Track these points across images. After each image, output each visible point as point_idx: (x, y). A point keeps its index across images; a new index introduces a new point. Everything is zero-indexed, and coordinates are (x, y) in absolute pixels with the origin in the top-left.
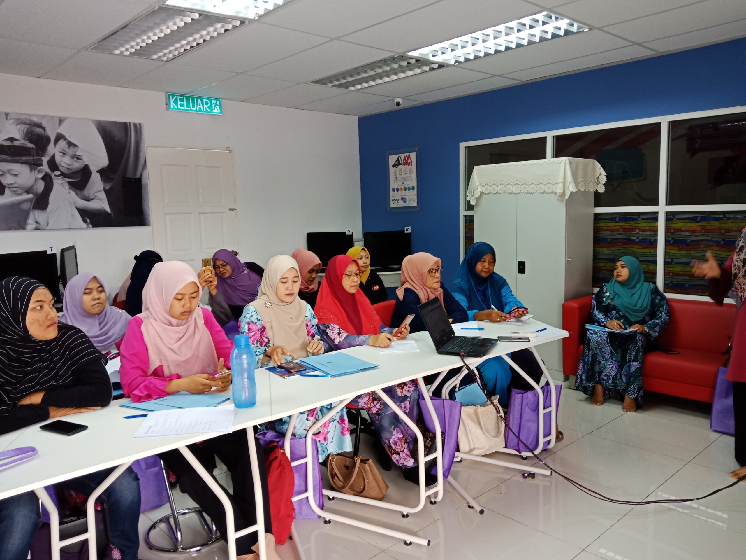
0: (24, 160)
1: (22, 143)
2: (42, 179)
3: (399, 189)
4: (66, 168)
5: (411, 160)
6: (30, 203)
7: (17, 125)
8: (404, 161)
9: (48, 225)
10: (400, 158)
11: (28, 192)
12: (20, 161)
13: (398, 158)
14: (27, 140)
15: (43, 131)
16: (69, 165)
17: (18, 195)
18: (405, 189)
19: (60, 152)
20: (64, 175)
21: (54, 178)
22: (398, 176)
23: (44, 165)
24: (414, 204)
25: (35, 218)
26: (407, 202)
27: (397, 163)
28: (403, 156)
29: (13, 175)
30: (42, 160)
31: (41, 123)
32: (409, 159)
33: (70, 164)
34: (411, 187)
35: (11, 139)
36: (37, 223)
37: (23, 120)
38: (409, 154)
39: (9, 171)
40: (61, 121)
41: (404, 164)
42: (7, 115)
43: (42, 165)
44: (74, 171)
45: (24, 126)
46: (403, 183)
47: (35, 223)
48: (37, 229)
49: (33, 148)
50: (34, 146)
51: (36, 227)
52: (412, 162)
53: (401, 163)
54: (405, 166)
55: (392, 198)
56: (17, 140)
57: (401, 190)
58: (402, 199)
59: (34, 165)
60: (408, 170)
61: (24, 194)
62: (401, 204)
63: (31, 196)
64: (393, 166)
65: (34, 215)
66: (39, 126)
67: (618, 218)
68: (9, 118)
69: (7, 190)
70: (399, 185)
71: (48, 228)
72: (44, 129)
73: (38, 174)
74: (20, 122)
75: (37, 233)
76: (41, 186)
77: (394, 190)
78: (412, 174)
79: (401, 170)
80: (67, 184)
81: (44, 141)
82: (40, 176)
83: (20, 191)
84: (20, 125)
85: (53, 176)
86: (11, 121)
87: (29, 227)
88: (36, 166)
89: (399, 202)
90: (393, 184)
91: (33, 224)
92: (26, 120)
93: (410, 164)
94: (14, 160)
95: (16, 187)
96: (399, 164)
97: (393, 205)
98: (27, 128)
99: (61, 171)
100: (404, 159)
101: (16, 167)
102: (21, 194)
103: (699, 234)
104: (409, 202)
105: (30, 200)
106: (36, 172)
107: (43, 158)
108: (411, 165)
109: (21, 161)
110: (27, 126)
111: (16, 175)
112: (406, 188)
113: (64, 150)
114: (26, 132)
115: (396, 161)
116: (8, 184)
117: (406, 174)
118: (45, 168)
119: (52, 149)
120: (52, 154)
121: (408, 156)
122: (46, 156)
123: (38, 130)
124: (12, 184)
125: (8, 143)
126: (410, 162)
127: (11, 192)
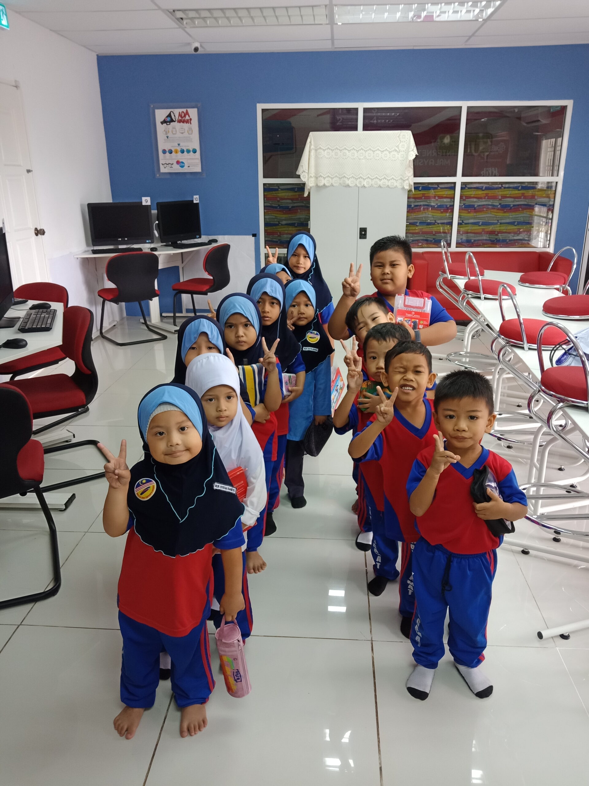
3: (173, 150)
5: (189, 116)
8: (180, 118)
10: (172, 114)
13: (170, 114)
18: (182, 151)
22: (170, 135)
24: (198, 169)
26: (186, 167)
27: (169, 119)
28: (177, 112)
32: (187, 116)
34: (191, 150)
38: (187, 110)
41: (179, 121)
46: (179, 145)
52: (191, 119)
53: (174, 120)
54: (181, 123)
55: (161, 162)
57: (176, 152)
58: (178, 162)
60: (186, 129)
62: (177, 169)
64: (162, 123)
67: (421, 188)
70: (173, 147)
77: (164, 152)
78: (192, 134)
79: (174, 128)
89: (172, 166)
90: (162, 145)
93: (189, 121)
96: (172, 121)
97: (163, 170)
100: (180, 115)
103: (484, 200)
104: (189, 167)
108: (191, 124)
112: (184, 150)
115: (167, 117)
117: (182, 133)
121: (185, 112)
126: (188, 120)
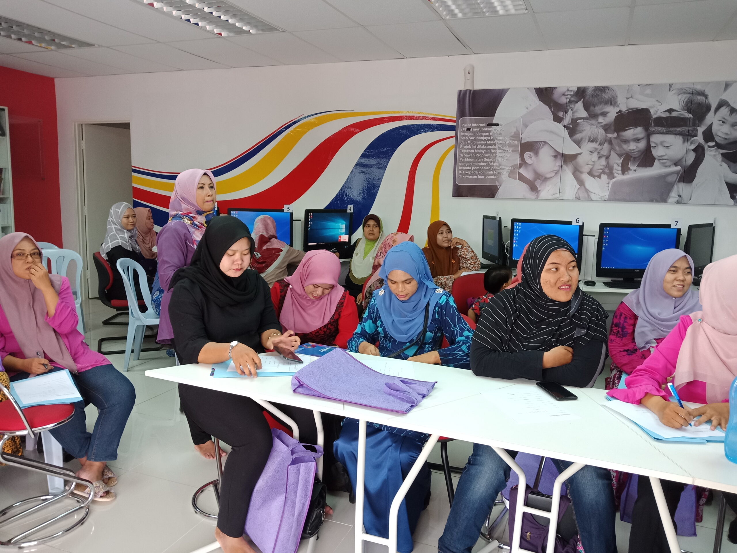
0: (679, 131)
1: (680, 114)
2: (694, 150)
4: (722, 138)
6: (676, 175)
7: (679, 95)
9: (690, 199)
11: (676, 164)
12: (674, 133)
14: (686, 110)
15: (704, 98)
16: (727, 134)
17: (666, 167)
19: (720, 121)
20: (719, 146)
21: (707, 149)
23: (698, 136)
25: (678, 191)
29: (664, 146)
30: (697, 131)
31: (704, 91)
33: (729, 133)
35: (670, 111)
36: (680, 196)
37: (685, 89)
39: (662, 143)
40: (727, 86)
42: (671, 85)
43: (696, 136)
44: (731, 141)
45: (685, 95)
47: (678, 197)
48: (678, 202)
49: (690, 118)
50: (691, 116)
51: (677, 201)
56: (676, 111)
59: (688, 136)
61: (672, 166)
63: (678, 168)
65: (678, 187)
66: (702, 94)
68: (672, 89)
69: (656, 162)
71: (690, 202)
72: (706, 96)
73: (690, 145)
74: (682, 91)
75: (678, 206)
76: (691, 158)
80: (720, 156)
81: (704, 110)
82: (693, 147)
83: (668, 163)
84: (683, 94)
85: (706, 147)
86: (674, 92)
87: (670, 200)
88: (689, 137)
91: (676, 197)
92: (688, 89)
94: (669, 131)
95: (665, 159)
98: (688, 97)
99: (716, 142)
101: (669, 139)
102: (670, 166)
105: (677, 173)
106: (689, 143)
107: (698, 128)
109: (676, 132)
110: (688, 96)
111: (668, 147)
113: (724, 119)
114: (687, 102)
116: (659, 156)
118: (700, 139)
119: (711, 118)
120: (709, 123)
122: (702, 126)
123: (700, 98)
124: (662, 156)
125: (667, 115)
127: (660, 164)
